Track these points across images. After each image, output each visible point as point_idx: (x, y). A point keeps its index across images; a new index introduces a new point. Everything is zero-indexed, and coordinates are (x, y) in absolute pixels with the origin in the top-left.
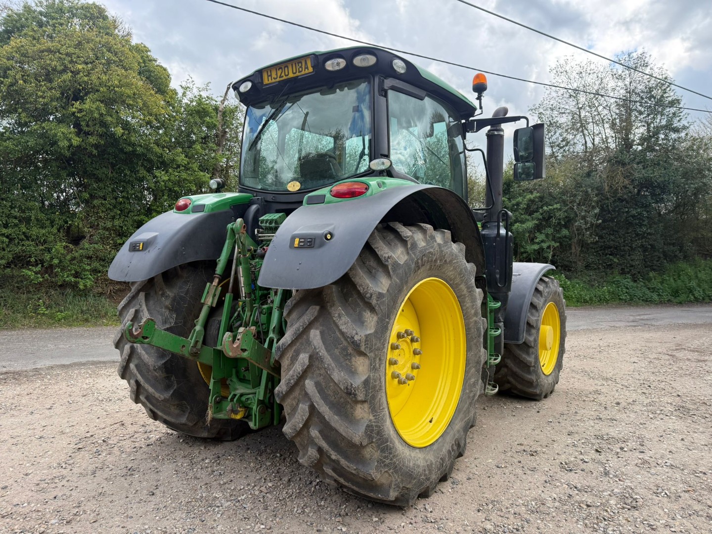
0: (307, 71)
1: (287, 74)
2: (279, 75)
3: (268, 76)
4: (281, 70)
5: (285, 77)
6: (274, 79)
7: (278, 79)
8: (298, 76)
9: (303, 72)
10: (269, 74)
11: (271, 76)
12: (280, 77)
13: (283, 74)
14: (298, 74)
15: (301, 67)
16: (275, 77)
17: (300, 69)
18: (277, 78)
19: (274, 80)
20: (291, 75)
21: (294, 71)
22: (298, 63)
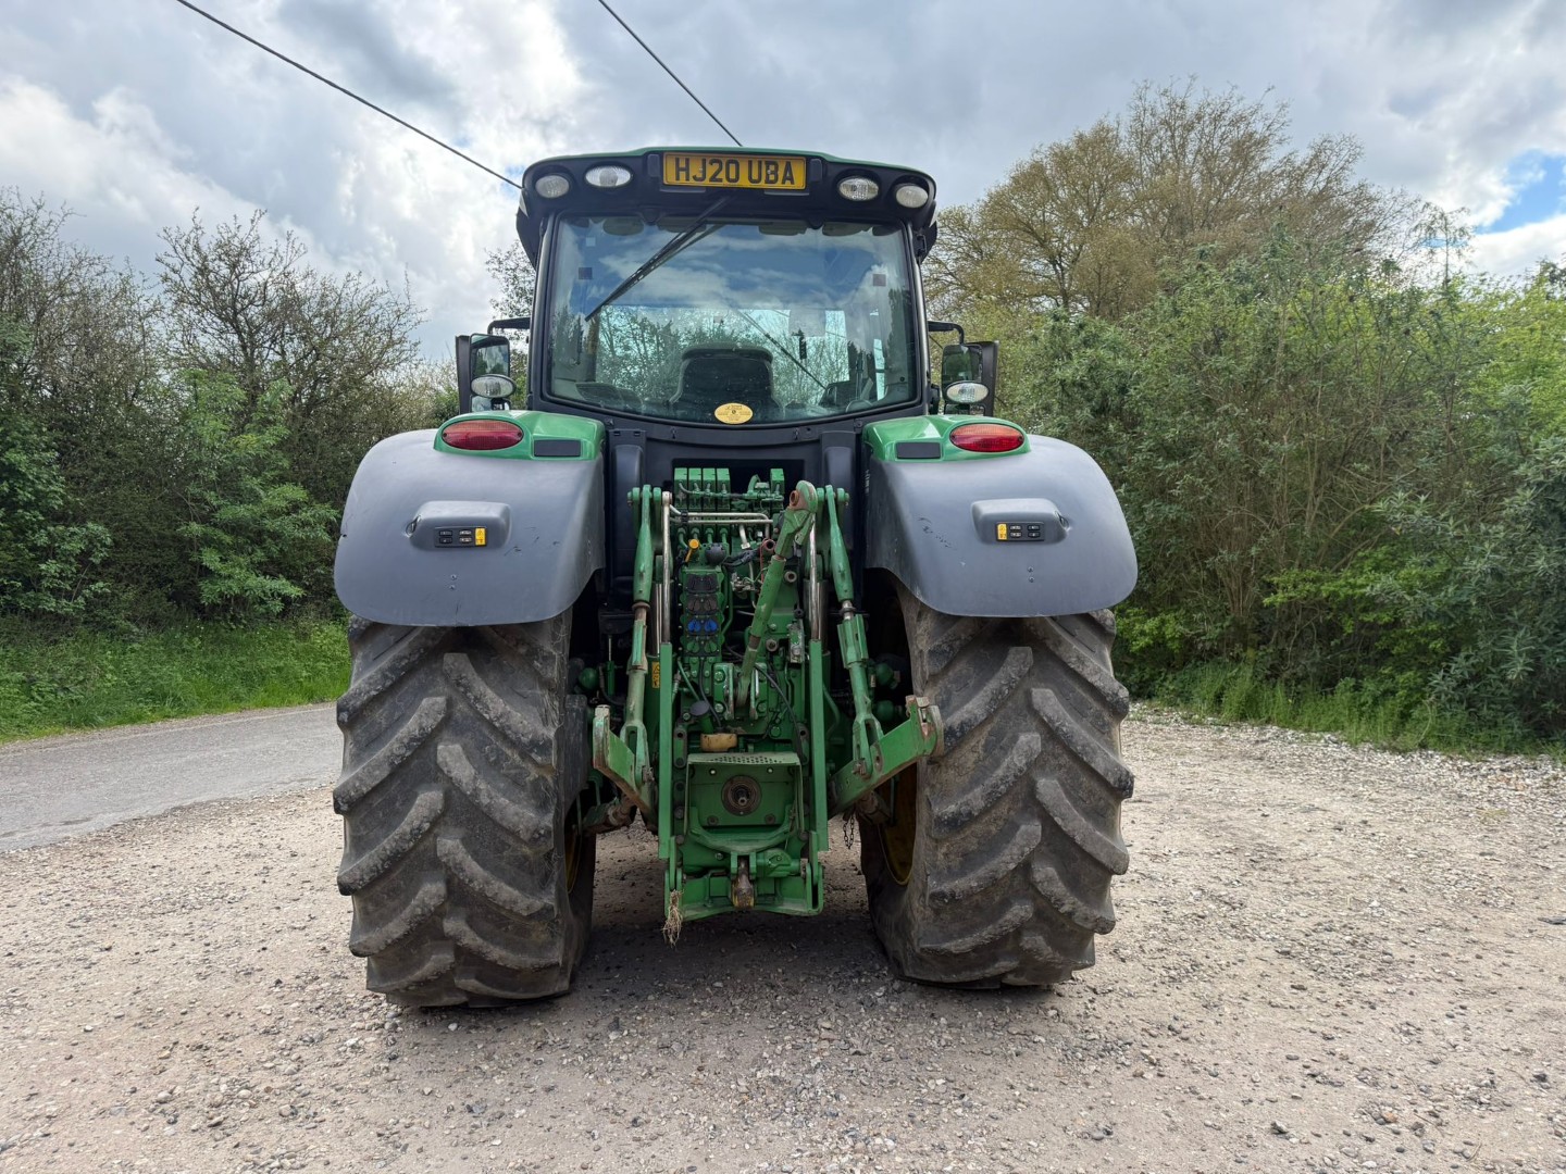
0: (788, 185)
1: (732, 176)
2: (709, 175)
3: (678, 169)
4: (716, 166)
5: (725, 183)
6: (695, 178)
7: (707, 183)
8: (763, 190)
9: (779, 185)
10: (682, 164)
11: (687, 170)
12: (713, 179)
13: (722, 175)
14: (762, 184)
15: (775, 173)
16: (700, 175)
17: (772, 177)
18: (703, 179)
19: (692, 182)
20: (744, 182)
21: (755, 176)
22: (768, 164)
